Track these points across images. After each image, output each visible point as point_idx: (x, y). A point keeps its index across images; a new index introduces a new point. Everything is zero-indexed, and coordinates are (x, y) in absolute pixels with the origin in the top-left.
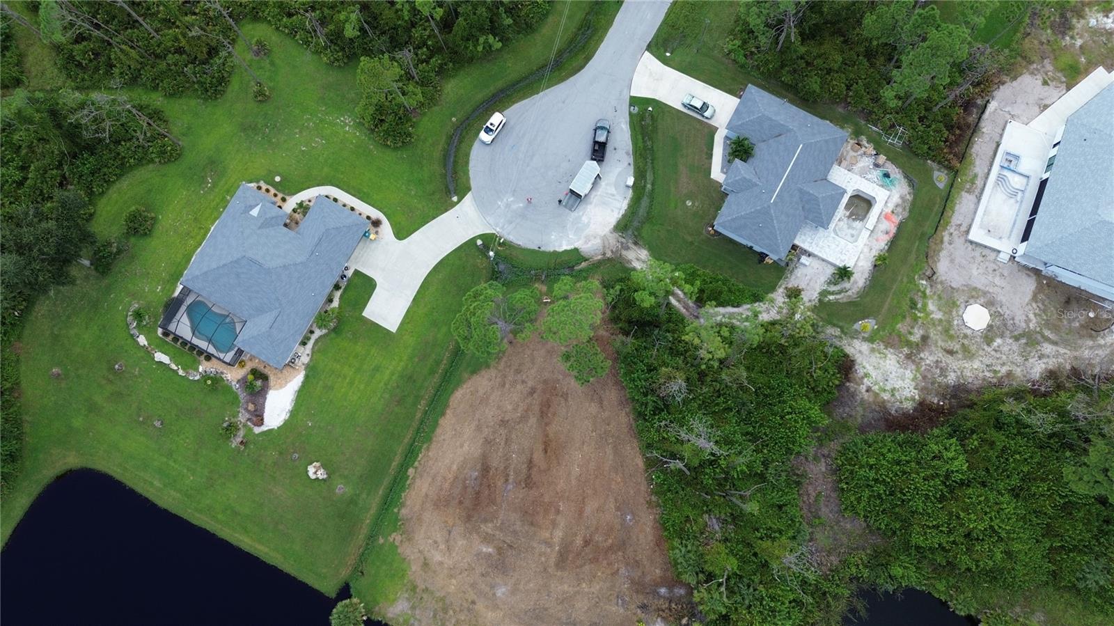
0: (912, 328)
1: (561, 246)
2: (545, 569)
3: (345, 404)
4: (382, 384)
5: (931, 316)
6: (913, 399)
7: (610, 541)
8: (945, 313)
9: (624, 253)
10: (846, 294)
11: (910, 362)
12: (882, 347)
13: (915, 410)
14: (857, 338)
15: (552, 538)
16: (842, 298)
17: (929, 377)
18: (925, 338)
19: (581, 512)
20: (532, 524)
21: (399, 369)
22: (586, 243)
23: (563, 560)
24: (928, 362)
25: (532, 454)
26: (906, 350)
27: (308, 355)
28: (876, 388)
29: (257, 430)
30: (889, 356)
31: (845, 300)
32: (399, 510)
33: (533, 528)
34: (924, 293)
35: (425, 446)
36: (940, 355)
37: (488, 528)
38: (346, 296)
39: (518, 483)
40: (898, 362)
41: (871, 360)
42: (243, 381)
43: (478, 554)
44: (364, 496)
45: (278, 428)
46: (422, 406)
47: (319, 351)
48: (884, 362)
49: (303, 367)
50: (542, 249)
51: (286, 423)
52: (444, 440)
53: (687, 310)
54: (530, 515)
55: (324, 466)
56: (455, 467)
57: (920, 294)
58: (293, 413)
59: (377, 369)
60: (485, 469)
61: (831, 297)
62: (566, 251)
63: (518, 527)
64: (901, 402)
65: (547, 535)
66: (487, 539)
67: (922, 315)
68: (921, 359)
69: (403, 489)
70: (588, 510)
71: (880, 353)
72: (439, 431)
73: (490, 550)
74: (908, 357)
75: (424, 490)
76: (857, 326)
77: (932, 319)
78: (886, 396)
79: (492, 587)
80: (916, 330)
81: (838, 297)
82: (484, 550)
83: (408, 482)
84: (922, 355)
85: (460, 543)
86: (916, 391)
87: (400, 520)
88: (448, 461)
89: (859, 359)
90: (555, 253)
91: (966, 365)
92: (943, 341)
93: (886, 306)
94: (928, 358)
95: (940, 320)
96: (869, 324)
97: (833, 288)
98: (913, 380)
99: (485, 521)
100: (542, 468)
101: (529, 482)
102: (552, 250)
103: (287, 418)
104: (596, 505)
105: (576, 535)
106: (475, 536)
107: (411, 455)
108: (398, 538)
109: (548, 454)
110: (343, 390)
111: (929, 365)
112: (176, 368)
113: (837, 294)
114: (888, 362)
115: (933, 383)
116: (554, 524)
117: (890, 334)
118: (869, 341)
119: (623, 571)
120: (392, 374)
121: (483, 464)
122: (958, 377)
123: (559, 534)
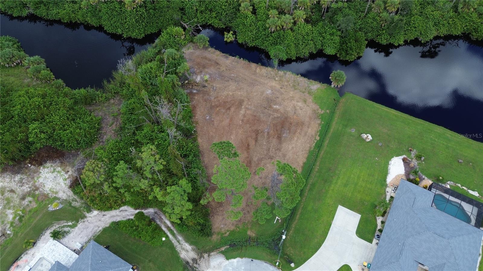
0: (28, 205)
1: (237, 262)
2: (249, 99)
3: (360, 168)
4: (341, 177)
5: (14, 211)
6: (44, 168)
7: (217, 109)
8: (4, 213)
9: (196, 256)
10: (60, 225)
11: (38, 186)
12: (50, 195)
13: (46, 162)
14: (63, 200)
15: (246, 111)
16: (63, 223)
17: (30, 178)
18: (23, 198)
19: (231, 120)
20: (255, 116)
21: (333, 186)
22: (221, 263)
23: (241, 103)
24: (27, 186)
25: (255, 144)
26: (37, 192)
27: (388, 192)
28: (63, 173)
29: (404, 156)
30: (48, 190)
31: (62, 222)
32: (321, 122)
33: (254, 114)
34: (11, 225)
35: (312, 149)
36: (18, 190)
37: (276, 115)
38: (374, 227)
39: (263, 132)
40: (44, 186)
41: (60, 188)
42: (422, 179)
43: (280, 105)
44: (340, 128)
45: (393, 157)
46: (317, 168)
47: (382, 194)
48: (52, 187)
49: (388, 186)
50: (250, 260)
51: (390, 160)
52: (303, 151)
53: (161, 217)
54: (256, 120)
55: (364, 140)
56: (295, 139)
57: (14, 225)
58: (387, 164)
59: (346, 185)
60: (279, 138)
61: (70, 224)
62: (235, 258)
63: (262, 115)
64: (51, 166)
65: (247, 112)
66: (277, 111)
67: (18, 212)
68: (30, 188)
69: (321, 131)
70: (228, 121)
71: (53, 191)
72: (306, 156)
73: (275, 107)
74: (37, 189)
75: (310, 130)
76: (61, 206)
77: (14, 209)
78: (59, 169)
79: (273, 93)
80: (26, 203)
81: (66, 224)
82: (278, 107)
83: (319, 134)
84: (29, 190)
85: (290, 109)
86: (41, 171)
87: (320, 118)
88: (299, 141)
89: (67, 189)
90: (242, 257)
91: (6, 184)
92: (13, 198)
93: (38, 218)
94: (26, 188)
95: (9, 209)
96: (52, 208)
97: (66, 229)
98: (40, 177)
99: (278, 117)
100: (250, 138)
101: (257, 132)
102: (244, 258)
103: (390, 161)
104: (223, 123)
105: (234, 112)
106: (282, 112)
107: (319, 146)
108: (320, 111)
109: (247, 144)
110: (362, 174)
111: (27, 184)
112: (463, 187)
113: (66, 226)
114: (50, 187)
115: (30, 175)
116: (244, 116)
117: (42, 201)
118: (57, 198)
119: (212, 98)
120: (336, 183)
121: (281, 140)
122: (14, 178)
123: (242, 112)
